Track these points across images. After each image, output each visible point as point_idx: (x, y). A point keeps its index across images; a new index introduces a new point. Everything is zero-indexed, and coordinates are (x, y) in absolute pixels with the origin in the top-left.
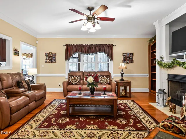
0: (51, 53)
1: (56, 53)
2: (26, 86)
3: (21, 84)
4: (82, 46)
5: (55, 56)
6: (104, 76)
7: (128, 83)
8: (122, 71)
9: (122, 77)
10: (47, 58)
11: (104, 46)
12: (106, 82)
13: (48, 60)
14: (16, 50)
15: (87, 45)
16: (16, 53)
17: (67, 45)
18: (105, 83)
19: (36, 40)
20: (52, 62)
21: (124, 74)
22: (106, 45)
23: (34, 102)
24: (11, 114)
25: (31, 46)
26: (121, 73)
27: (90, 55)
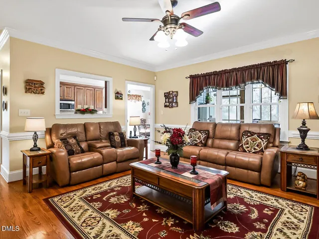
0: (171, 92)
1: (177, 92)
2: (118, 139)
3: (112, 136)
4: (215, 74)
5: (176, 97)
6: (255, 133)
7: (312, 158)
8: (304, 124)
9: (303, 141)
10: (167, 100)
11: (261, 68)
12: (256, 148)
13: (168, 104)
14: (118, 93)
15: (225, 72)
16: (118, 96)
17: (192, 77)
18: (254, 149)
19: (154, 74)
20: (172, 107)
21: (308, 133)
22: (268, 64)
23: (115, 163)
24: (71, 172)
25: (143, 84)
26: (299, 130)
27: (232, 89)
